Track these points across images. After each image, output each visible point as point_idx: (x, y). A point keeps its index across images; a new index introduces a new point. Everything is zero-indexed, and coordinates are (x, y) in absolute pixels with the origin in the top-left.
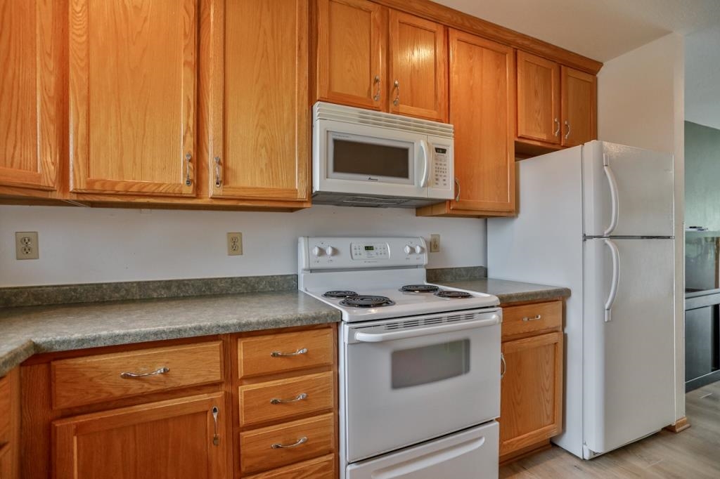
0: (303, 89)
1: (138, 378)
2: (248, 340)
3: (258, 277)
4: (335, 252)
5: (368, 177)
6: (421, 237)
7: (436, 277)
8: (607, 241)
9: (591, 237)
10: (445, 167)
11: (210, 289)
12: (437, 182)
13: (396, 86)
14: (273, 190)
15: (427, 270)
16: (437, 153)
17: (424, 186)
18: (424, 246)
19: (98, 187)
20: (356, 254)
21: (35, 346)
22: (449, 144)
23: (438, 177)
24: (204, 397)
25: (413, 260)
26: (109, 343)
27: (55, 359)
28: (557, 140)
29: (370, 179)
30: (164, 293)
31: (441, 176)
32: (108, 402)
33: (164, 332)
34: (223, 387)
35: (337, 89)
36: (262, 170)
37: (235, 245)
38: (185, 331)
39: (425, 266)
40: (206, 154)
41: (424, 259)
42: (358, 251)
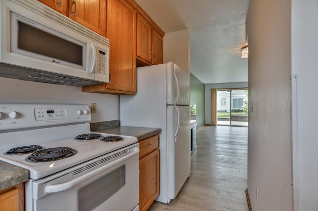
4: (19, 115)
5: (52, 59)
6: (87, 105)
7: (94, 128)
8: (175, 107)
9: (170, 105)
10: (104, 63)
12: (100, 71)
15: (90, 124)
16: (100, 54)
17: (92, 73)
18: (89, 110)
20: (39, 117)
22: (107, 49)
23: (101, 69)
25: (82, 119)
28: (150, 61)
29: (54, 61)
31: (102, 68)
39: (89, 122)
41: (89, 118)
42: (41, 115)
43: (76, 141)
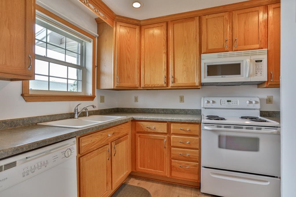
0: (197, 51)
1: (149, 128)
2: (174, 124)
3: (188, 109)
4: (214, 102)
5: (221, 76)
6: (257, 97)
7: (269, 115)
10: (261, 68)
11: (174, 112)
12: (256, 74)
13: (236, 40)
14: (188, 83)
15: (260, 111)
16: (256, 63)
17: (248, 77)
18: (258, 101)
19: (146, 86)
20: (223, 103)
21: (133, 118)
22: (264, 57)
23: (257, 72)
24: (163, 136)
25: (252, 107)
26: (144, 119)
27: (137, 121)
30: (162, 112)
31: (259, 72)
32: (144, 132)
33: (154, 119)
34: (168, 135)
35: (210, 47)
36: (185, 78)
37: (182, 99)
38: (159, 119)
39: (260, 109)
40: (169, 75)
41: (258, 106)
42: (224, 102)
43: (240, 119)
